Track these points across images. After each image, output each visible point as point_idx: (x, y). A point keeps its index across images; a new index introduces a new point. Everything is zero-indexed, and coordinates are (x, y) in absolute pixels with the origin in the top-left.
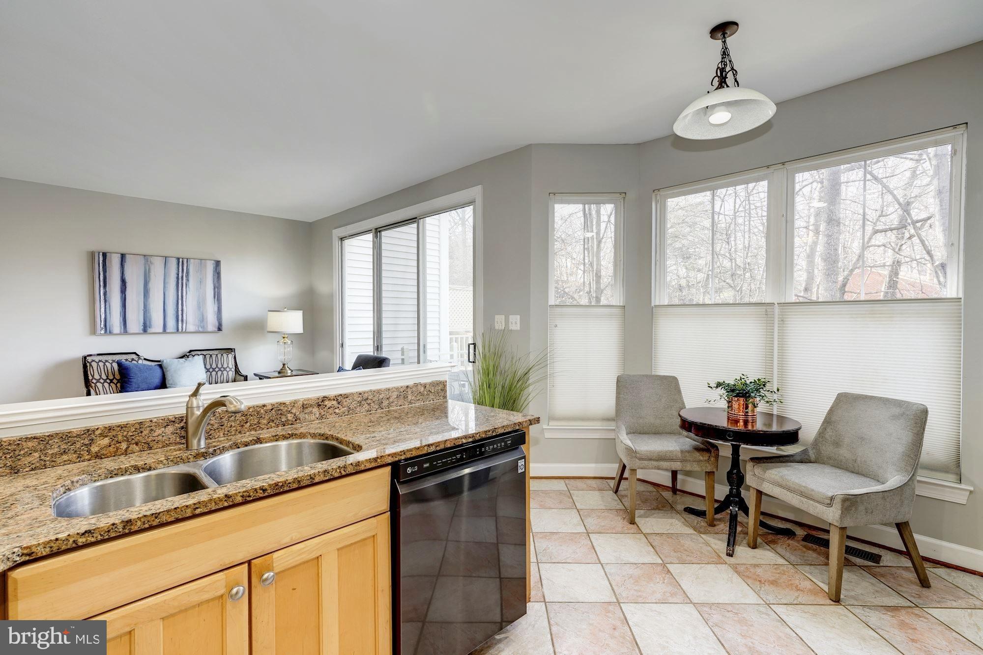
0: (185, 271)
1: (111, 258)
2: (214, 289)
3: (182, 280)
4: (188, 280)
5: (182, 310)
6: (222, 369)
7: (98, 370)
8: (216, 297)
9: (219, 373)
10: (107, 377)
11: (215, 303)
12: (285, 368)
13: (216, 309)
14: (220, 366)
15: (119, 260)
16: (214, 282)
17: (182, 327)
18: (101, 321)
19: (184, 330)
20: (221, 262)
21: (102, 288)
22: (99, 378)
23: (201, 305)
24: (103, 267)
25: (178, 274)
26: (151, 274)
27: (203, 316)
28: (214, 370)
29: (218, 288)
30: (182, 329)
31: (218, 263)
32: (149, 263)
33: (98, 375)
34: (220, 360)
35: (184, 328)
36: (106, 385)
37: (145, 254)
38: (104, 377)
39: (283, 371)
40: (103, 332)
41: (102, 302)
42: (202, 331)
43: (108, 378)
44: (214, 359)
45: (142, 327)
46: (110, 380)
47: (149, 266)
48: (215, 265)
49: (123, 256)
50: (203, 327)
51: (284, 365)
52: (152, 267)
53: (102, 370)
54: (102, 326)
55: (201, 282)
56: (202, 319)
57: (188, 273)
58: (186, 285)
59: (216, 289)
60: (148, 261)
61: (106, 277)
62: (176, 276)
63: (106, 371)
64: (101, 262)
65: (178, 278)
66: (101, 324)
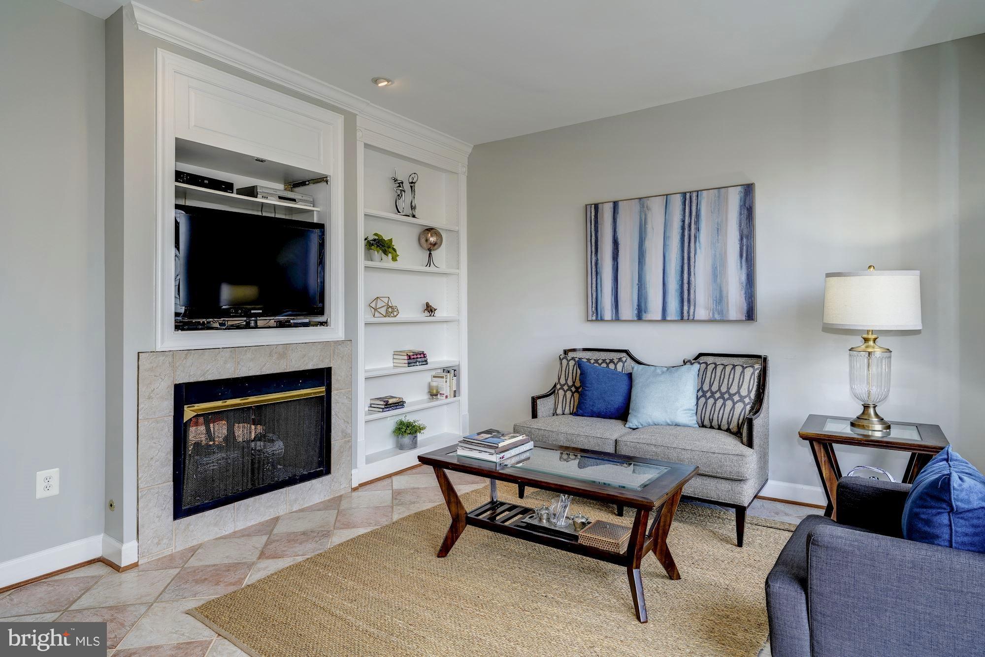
0: (694, 213)
1: (603, 210)
2: (741, 239)
3: (690, 230)
4: (698, 229)
5: (689, 283)
6: (726, 396)
7: (566, 372)
8: (744, 255)
9: (720, 403)
10: (574, 382)
11: (741, 267)
12: (869, 415)
13: (744, 277)
14: (724, 389)
15: (611, 211)
16: (740, 226)
17: (688, 312)
18: (592, 303)
19: (691, 317)
20: (756, 185)
21: (593, 256)
22: (564, 382)
23: (717, 273)
24: (595, 226)
25: (683, 221)
26: (647, 226)
27: (721, 291)
28: (712, 396)
29: (747, 237)
30: (689, 316)
31: (748, 190)
32: (645, 209)
33: (564, 378)
34: (727, 377)
35: (691, 313)
36: (569, 394)
37: (640, 197)
38: (570, 383)
39: (865, 423)
40: (594, 318)
41: (593, 275)
42: (719, 319)
43: (574, 385)
44: (718, 374)
45: (636, 312)
46: (576, 387)
47: (646, 215)
48: (742, 195)
49: (615, 204)
50: (721, 312)
51: (866, 407)
52: (649, 216)
53: (571, 372)
54: (593, 309)
55: (719, 230)
56: (720, 299)
57: (698, 216)
58: (695, 237)
59: (745, 240)
60: (643, 207)
61: (598, 240)
62: (680, 224)
63: (574, 374)
64: (593, 217)
65: (683, 228)
66: (592, 307)
